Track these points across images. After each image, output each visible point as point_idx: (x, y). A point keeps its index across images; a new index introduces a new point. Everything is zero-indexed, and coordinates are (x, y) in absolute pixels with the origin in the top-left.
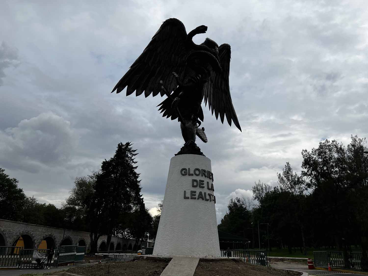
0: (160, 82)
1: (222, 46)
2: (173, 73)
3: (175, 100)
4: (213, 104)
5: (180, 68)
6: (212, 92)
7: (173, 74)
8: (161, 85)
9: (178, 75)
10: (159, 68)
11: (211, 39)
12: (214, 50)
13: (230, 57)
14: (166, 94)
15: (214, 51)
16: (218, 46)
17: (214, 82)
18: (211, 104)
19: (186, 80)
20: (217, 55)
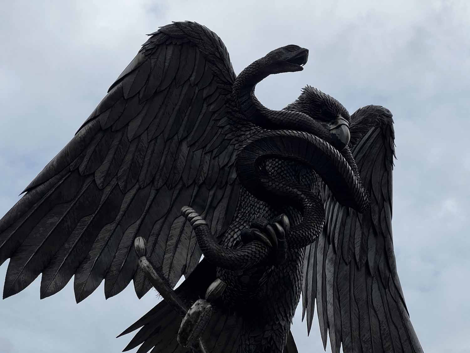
0: (136, 243)
1: (360, 112)
2: (185, 209)
3: (191, 312)
4: (335, 325)
5: (212, 193)
6: (329, 276)
7: (185, 215)
8: (140, 253)
9: (204, 219)
10: (133, 192)
11: (323, 91)
12: (332, 127)
13: (392, 152)
14: (158, 289)
15: (334, 132)
16: (347, 113)
17: (336, 241)
18: (328, 323)
19: (232, 237)
20: (345, 145)
